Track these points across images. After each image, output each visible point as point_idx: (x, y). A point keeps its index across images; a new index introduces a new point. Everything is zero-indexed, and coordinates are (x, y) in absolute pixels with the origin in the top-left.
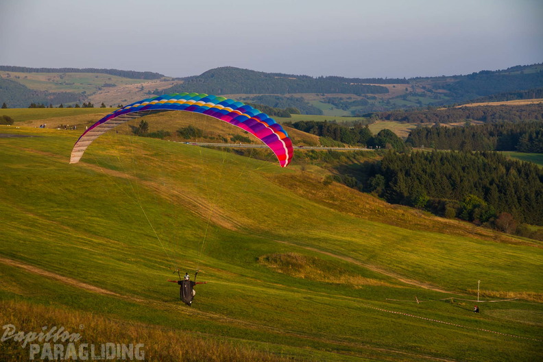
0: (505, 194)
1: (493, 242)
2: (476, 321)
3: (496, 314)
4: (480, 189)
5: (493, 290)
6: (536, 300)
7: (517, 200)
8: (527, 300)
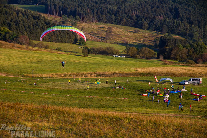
0: (18, 26)
1: (26, 50)
2: (38, 90)
3: (44, 85)
4: (7, 24)
5: (36, 74)
6: (56, 77)
7: (24, 29)
8: (53, 77)
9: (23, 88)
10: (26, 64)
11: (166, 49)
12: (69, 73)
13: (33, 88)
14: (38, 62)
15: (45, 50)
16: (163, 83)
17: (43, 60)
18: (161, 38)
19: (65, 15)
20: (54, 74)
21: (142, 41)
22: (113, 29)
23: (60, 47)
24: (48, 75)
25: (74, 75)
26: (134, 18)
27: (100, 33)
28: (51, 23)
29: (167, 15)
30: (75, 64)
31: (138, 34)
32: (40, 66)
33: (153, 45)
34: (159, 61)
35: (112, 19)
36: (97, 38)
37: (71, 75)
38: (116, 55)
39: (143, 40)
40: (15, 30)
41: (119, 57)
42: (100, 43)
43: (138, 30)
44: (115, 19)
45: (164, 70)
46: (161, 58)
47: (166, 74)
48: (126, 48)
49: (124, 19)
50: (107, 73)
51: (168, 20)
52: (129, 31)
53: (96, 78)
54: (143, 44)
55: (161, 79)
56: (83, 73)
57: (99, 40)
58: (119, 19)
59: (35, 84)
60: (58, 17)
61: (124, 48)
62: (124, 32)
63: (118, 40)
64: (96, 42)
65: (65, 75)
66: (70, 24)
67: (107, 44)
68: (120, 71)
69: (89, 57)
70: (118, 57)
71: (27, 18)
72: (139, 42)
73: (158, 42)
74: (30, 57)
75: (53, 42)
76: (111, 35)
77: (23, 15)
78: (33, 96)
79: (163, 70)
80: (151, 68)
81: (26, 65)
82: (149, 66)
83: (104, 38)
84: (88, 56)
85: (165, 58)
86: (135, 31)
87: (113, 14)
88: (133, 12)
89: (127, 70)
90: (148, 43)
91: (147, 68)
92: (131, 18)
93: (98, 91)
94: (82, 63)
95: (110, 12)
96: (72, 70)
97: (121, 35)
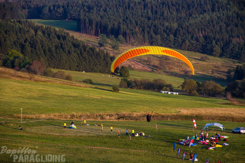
0: (35, 48)
1: (29, 81)
2: (21, 136)
3: (34, 130)
4: (18, 46)
5: (31, 114)
6: (59, 118)
7: (43, 52)
8: (54, 120)
10: (22, 100)
12: (80, 114)
13: (15, 133)
14: (40, 98)
15: (58, 81)
17: (48, 95)
18: (237, 68)
19: (104, 35)
20: (57, 114)
23: (90, 78)
26: (200, 40)
27: (151, 60)
28: (81, 45)
30: (93, 102)
31: (206, 63)
33: (225, 78)
35: (170, 40)
36: (146, 68)
37: (81, 116)
38: (165, 90)
39: (212, 72)
41: (169, 93)
42: (150, 73)
43: (206, 57)
44: (174, 42)
45: (221, 112)
46: (229, 96)
47: (222, 117)
48: (184, 81)
49: (187, 41)
50: (135, 114)
52: (193, 58)
53: (116, 120)
54: (211, 76)
56: (99, 113)
57: (149, 69)
58: (180, 40)
60: (95, 37)
61: (182, 81)
63: (176, 71)
64: (144, 73)
65: (73, 116)
66: (109, 48)
67: (160, 75)
69: (120, 93)
70: (168, 93)
72: (206, 74)
73: (233, 74)
74: (30, 91)
76: (167, 63)
79: (219, 112)
80: (203, 110)
82: (201, 106)
83: (157, 67)
84: (118, 90)
85: (234, 96)
86: (201, 57)
87: (171, 34)
88: (200, 32)
89: (165, 112)
90: (219, 75)
91: (197, 109)
92: (197, 40)
93: (107, 140)
94: (103, 99)
95: (168, 31)
96: (85, 109)
97: (181, 63)
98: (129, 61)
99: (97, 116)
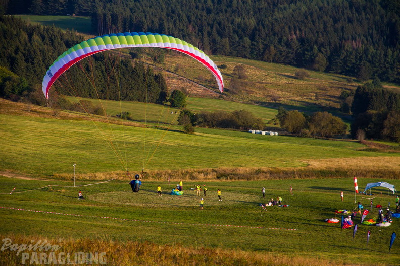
4: (5, 60)
5: (81, 173)
8: (119, 181)
9: (53, 204)
10: (57, 151)
11: (371, 116)
12: (156, 171)
13: (76, 204)
14: (84, 146)
15: (97, 118)
16: (372, 195)
17: (94, 141)
18: (357, 91)
20: (122, 172)
21: (313, 98)
22: (246, 71)
23: (126, 110)
24: (108, 176)
25: (165, 175)
26: (293, 45)
28: (106, 57)
29: (369, 39)
30: (168, 151)
31: (305, 82)
32: (88, 154)
33: (338, 106)
34: (357, 144)
35: (244, 47)
36: (210, 92)
37: (159, 175)
38: (255, 129)
39: (316, 96)
40: (24, 73)
41: (264, 133)
42: (217, 101)
43: (304, 73)
44: (252, 48)
45: (371, 164)
46: (361, 137)
47: (377, 172)
48: (277, 114)
49: (272, 48)
50: (241, 170)
51: (372, 50)
52: (283, 75)
53: (218, 181)
54: (315, 104)
55: (369, 185)
56: (186, 170)
57: (215, 94)
58: (261, 46)
59: (80, 195)
61: (273, 113)
62: (273, 78)
63: (258, 96)
64: (208, 100)
65: (146, 175)
66: (148, 60)
67: (233, 103)
68: (270, 165)
69: (196, 135)
70: (261, 133)
71: (52, 44)
72: (306, 100)
73: (350, 99)
75: (110, 99)
76: (242, 83)
77: (43, 38)
78: (79, 223)
79: (369, 164)
80: (342, 160)
81: (57, 153)
82: (336, 155)
83: (227, 90)
84: (194, 131)
85: (369, 136)
86: (296, 74)
87: (245, 36)
88: (293, 32)
89: (286, 165)
90: (327, 102)
91: (332, 159)
92: (288, 45)
93: (224, 212)
94: (182, 147)
95: (240, 31)
96: (162, 164)
97: (264, 83)
98: (182, 81)
99: (183, 174)
